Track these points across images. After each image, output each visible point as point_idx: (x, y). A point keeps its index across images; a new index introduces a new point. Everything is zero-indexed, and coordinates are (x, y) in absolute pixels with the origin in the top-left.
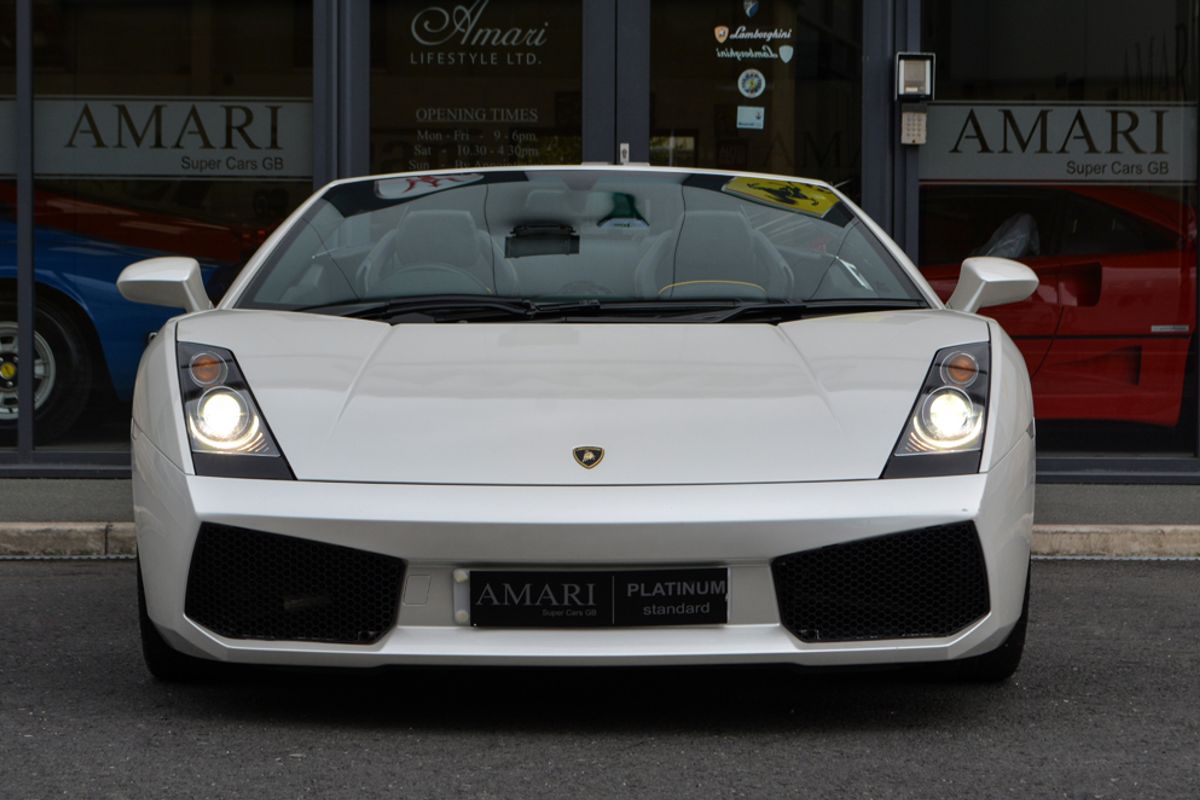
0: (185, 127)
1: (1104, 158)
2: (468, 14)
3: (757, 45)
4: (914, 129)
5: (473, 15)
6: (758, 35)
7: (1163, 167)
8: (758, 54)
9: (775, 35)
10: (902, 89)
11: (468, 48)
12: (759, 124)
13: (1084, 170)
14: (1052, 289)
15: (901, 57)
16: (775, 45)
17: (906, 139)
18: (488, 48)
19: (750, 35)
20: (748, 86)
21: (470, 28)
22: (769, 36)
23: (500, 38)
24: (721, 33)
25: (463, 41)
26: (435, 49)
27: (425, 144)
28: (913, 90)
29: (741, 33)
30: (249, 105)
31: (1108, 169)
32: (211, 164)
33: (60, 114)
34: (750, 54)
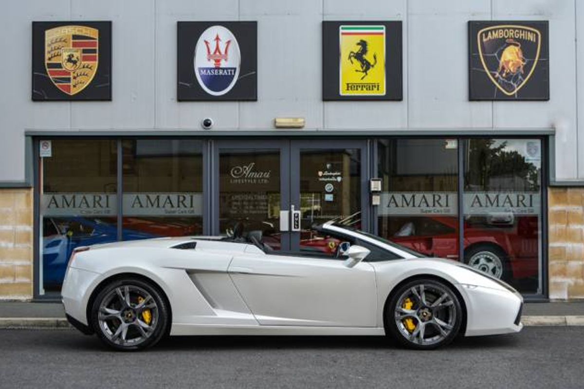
0: (166, 202)
1: (431, 208)
2: (247, 168)
3: (331, 177)
4: (376, 200)
5: (249, 169)
6: (331, 174)
7: (449, 211)
8: (331, 179)
9: (336, 174)
10: (373, 189)
11: (247, 178)
12: (332, 199)
13: (426, 211)
14: (418, 245)
15: (372, 180)
16: (336, 176)
17: (374, 203)
18: (253, 178)
19: (329, 174)
20: (328, 188)
21: (248, 173)
22: (334, 174)
23: (256, 175)
24: (320, 173)
25: (246, 176)
26: (238, 179)
27: (235, 206)
28: (376, 190)
29: (326, 173)
30: (185, 195)
31: (433, 212)
32: (174, 212)
33: (129, 198)
34: (329, 179)
